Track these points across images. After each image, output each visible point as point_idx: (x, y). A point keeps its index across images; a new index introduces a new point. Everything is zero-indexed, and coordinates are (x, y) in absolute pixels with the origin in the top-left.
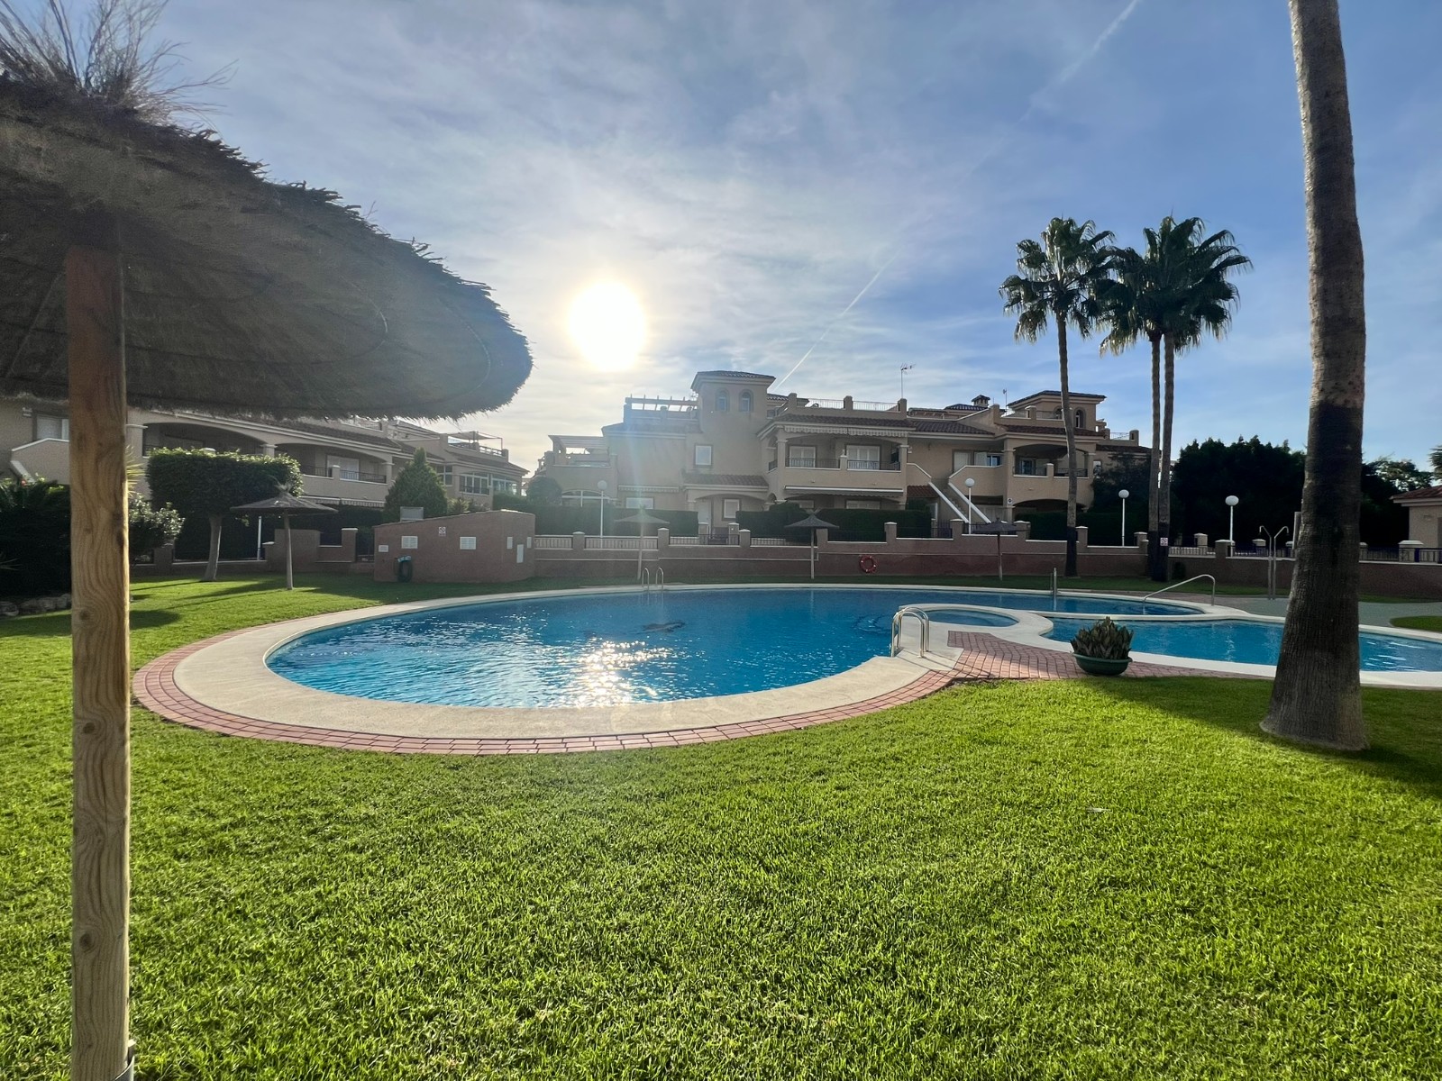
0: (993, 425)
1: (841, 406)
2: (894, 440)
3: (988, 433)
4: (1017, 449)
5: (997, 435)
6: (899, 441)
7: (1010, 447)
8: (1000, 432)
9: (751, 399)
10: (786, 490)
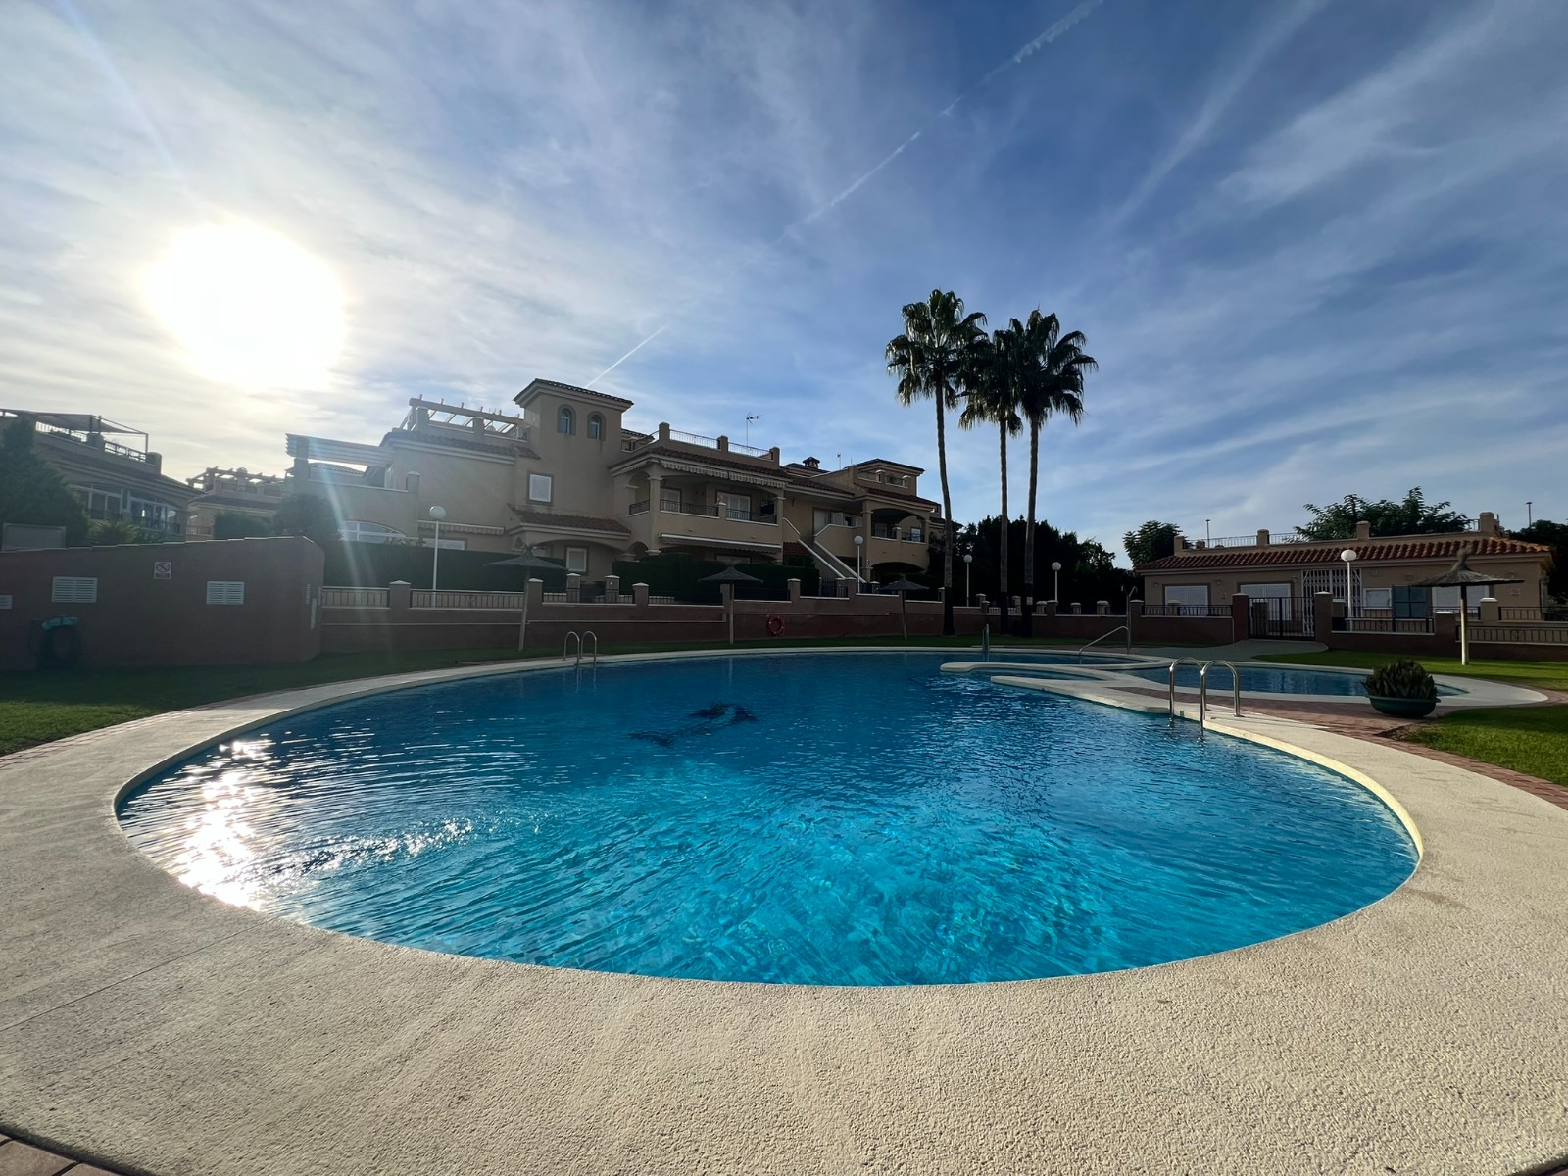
0: (852, 486)
1: (714, 445)
2: (770, 490)
3: (848, 493)
4: (876, 511)
5: (857, 495)
6: (776, 492)
7: (869, 508)
8: (860, 492)
9: (601, 424)
10: (661, 538)
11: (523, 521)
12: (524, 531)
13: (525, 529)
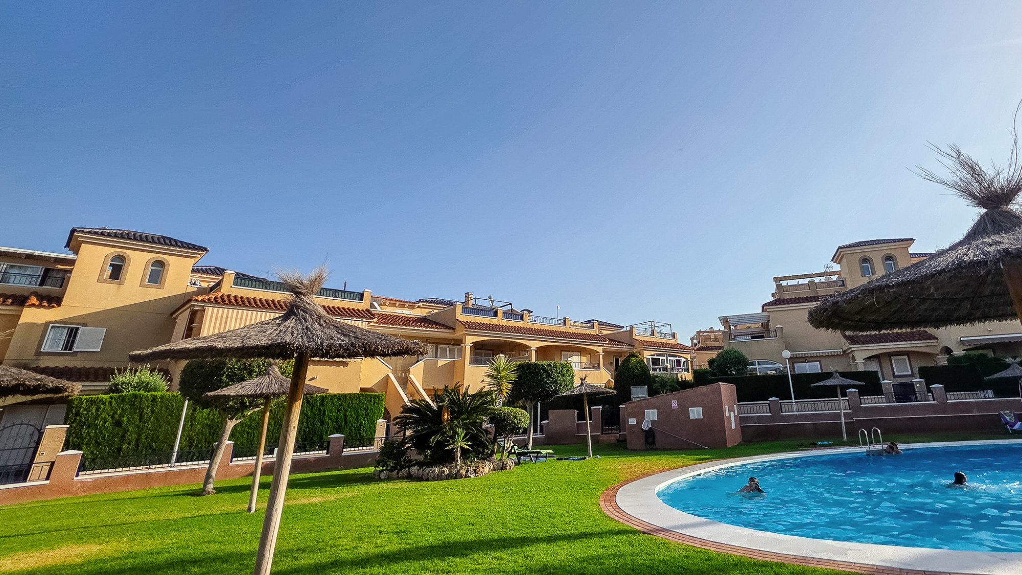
9: (893, 261)
10: (961, 341)
11: (851, 344)
12: (854, 351)
13: (853, 349)
